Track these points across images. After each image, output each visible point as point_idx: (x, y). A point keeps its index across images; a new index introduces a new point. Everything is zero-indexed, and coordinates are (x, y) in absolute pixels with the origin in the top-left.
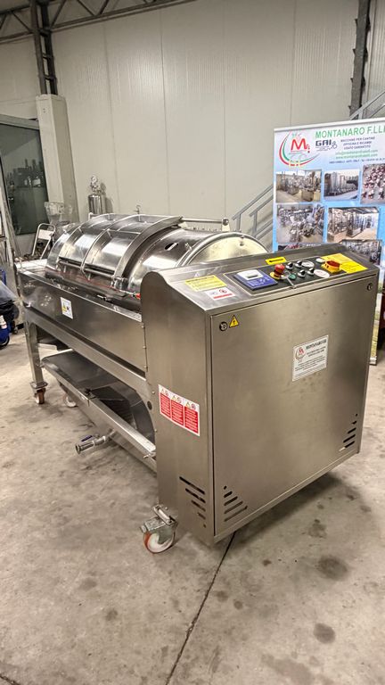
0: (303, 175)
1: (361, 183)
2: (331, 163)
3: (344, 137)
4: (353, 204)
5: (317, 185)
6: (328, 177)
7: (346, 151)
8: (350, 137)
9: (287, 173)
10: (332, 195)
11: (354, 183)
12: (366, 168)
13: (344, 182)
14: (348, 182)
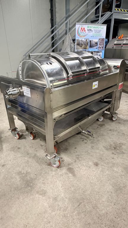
0: (84, 40)
1: (98, 43)
2: (91, 37)
3: (95, 29)
4: (96, 50)
5: (88, 44)
6: (90, 41)
7: (95, 33)
8: (96, 29)
9: (79, 39)
10: (91, 47)
11: (97, 43)
12: (99, 39)
13: (94, 43)
14: (95, 43)
